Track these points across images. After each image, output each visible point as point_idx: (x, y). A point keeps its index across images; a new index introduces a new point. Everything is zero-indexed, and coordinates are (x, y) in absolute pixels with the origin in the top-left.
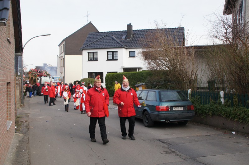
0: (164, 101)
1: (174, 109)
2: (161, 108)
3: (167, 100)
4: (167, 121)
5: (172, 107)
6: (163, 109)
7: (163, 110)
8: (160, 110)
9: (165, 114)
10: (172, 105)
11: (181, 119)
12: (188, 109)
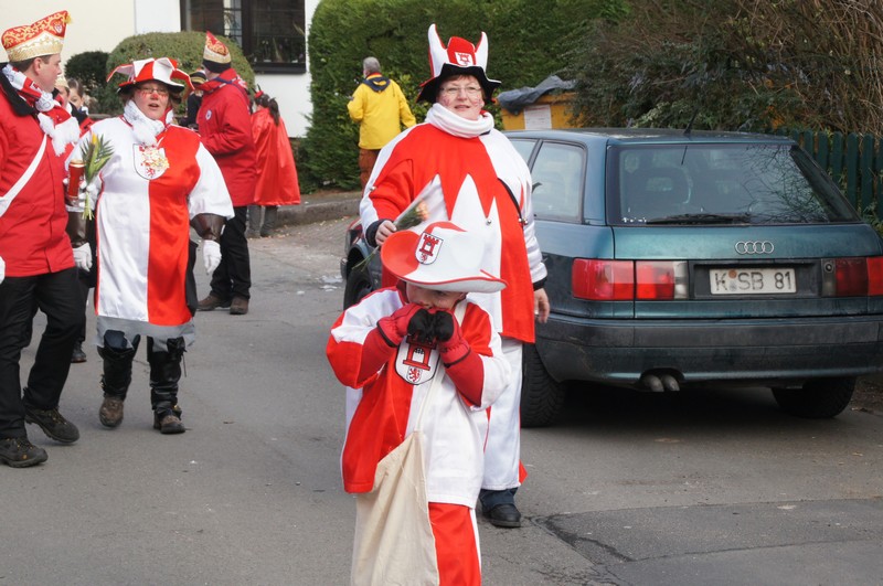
0: (636, 225)
1: (717, 289)
2: (616, 273)
3: (664, 217)
4: (656, 383)
5: (699, 270)
6: (626, 285)
7: (631, 293)
8: (605, 292)
9: (639, 326)
10: (702, 255)
11: (773, 368)
12: (837, 286)
